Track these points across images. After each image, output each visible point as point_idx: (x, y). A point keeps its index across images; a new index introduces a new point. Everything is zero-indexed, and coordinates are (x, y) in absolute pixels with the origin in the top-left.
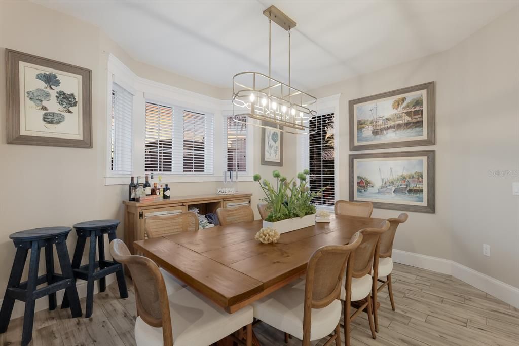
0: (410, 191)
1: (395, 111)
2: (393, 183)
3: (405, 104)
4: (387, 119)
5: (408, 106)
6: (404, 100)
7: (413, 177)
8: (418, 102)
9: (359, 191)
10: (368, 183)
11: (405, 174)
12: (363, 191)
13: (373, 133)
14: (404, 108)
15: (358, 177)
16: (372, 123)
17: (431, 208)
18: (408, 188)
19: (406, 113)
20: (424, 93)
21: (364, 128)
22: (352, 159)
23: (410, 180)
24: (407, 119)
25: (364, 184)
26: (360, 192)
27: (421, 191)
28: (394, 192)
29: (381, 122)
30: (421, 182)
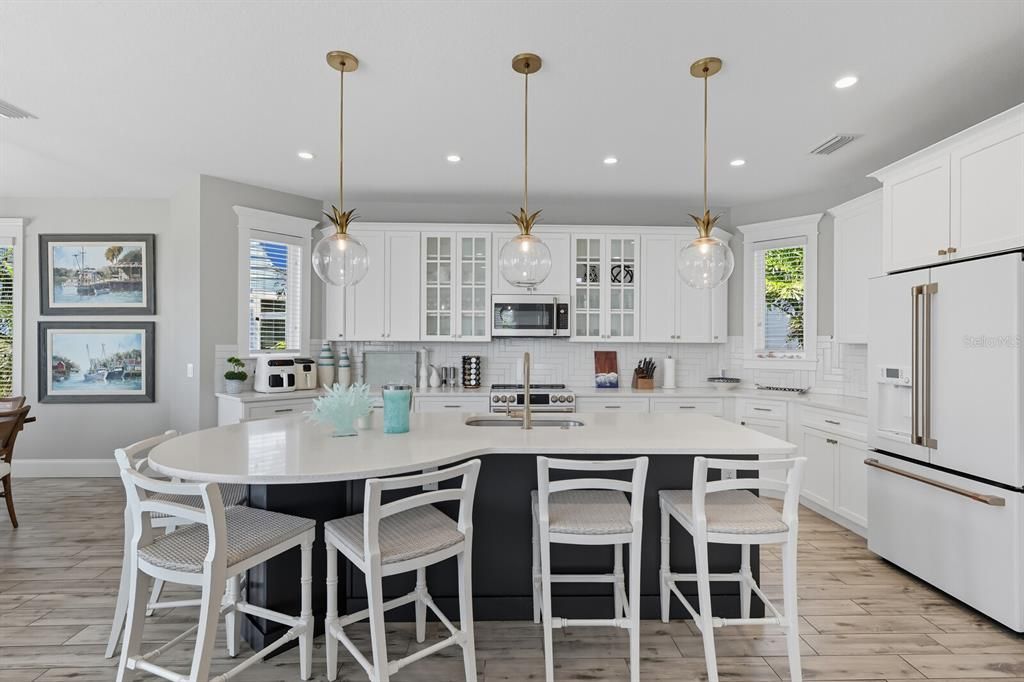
0: (127, 375)
1: (109, 263)
2: (105, 365)
3: (121, 257)
4: (98, 273)
5: (125, 259)
6: (120, 250)
7: (130, 357)
8: (136, 257)
9: (55, 379)
10: (70, 366)
11: (122, 351)
12: (62, 378)
13: (79, 291)
14: (121, 261)
15: (54, 358)
16: (77, 274)
17: (151, 396)
18: (125, 372)
19: (123, 268)
20: (143, 245)
21: (65, 281)
22: (42, 329)
23: (127, 361)
24: (124, 277)
25: (64, 369)
26: (58, 381)
27: (140, 375)
28: (107, 378)
29: (90, 276)
30: (139, 363)
